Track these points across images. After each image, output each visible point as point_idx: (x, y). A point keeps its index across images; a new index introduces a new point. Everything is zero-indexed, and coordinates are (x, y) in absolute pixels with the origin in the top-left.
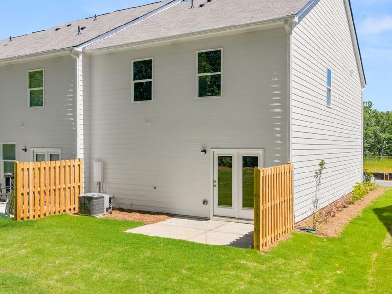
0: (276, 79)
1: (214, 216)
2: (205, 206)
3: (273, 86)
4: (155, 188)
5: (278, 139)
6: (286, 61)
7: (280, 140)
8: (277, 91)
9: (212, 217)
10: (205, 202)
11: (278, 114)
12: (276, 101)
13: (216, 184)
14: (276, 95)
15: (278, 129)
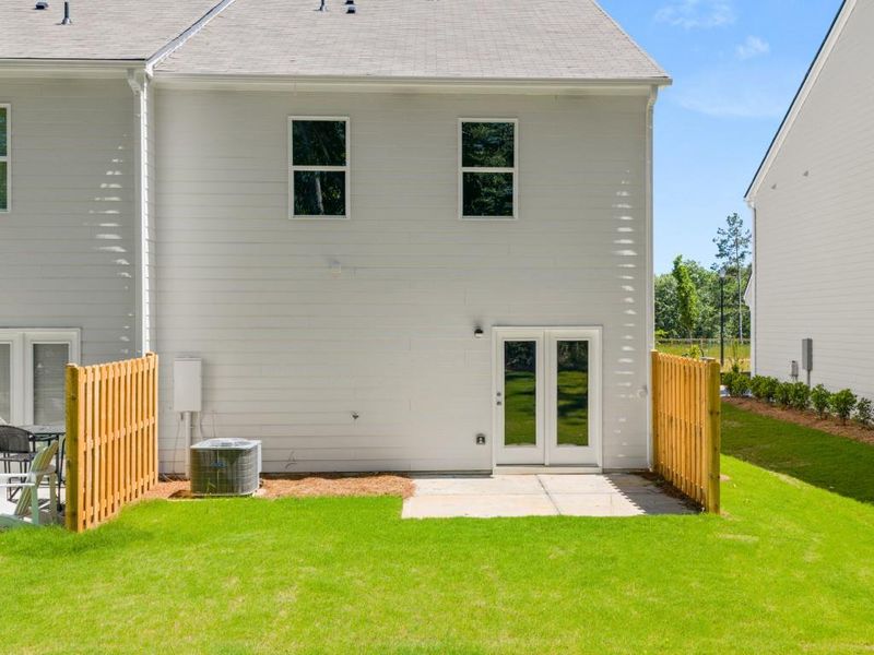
0: (625, 194)
1: (498, 465)
2: (481, 446)
3: (620, 206)
4: (356, 417)
5: (631, 306)
6: (645, 162)
7: (634, 310)
8: (626, 215)
9: (495, 468)
10: (481, 439)
11: (628, 259)
12: (626, 236)
13: (502, 399)
14: (625, 224)
15: (629, 288)
